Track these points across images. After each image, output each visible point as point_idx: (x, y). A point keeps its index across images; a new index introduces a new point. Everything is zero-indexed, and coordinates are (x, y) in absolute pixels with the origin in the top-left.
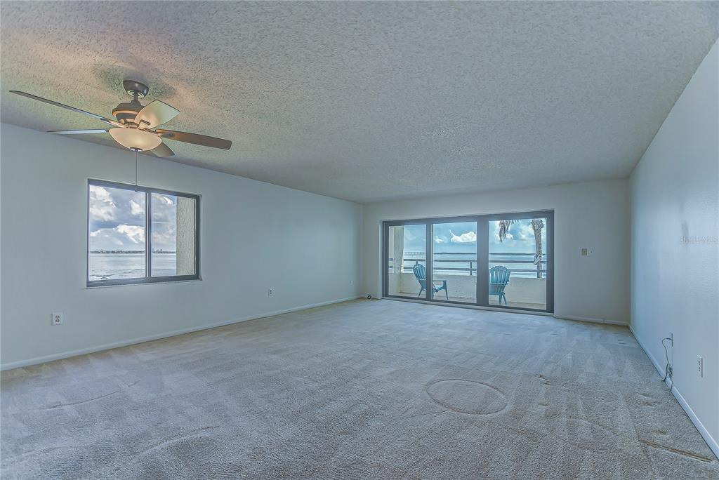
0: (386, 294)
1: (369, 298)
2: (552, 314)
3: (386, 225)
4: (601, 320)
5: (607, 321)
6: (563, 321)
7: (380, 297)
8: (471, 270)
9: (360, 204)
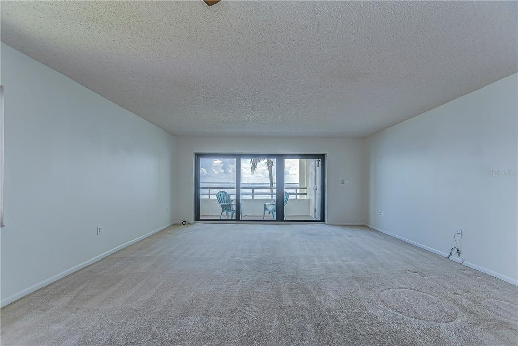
0: (197, 218)
1: (184, 223)
2: (324, 222)
3: (198, 156)
4: (351, 223)
5: (356, 224)
6: (335, 226)
7: (193, 221)
8: (272, 195)
9: (174, 135)
